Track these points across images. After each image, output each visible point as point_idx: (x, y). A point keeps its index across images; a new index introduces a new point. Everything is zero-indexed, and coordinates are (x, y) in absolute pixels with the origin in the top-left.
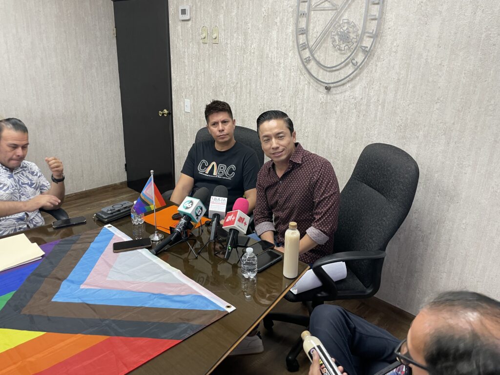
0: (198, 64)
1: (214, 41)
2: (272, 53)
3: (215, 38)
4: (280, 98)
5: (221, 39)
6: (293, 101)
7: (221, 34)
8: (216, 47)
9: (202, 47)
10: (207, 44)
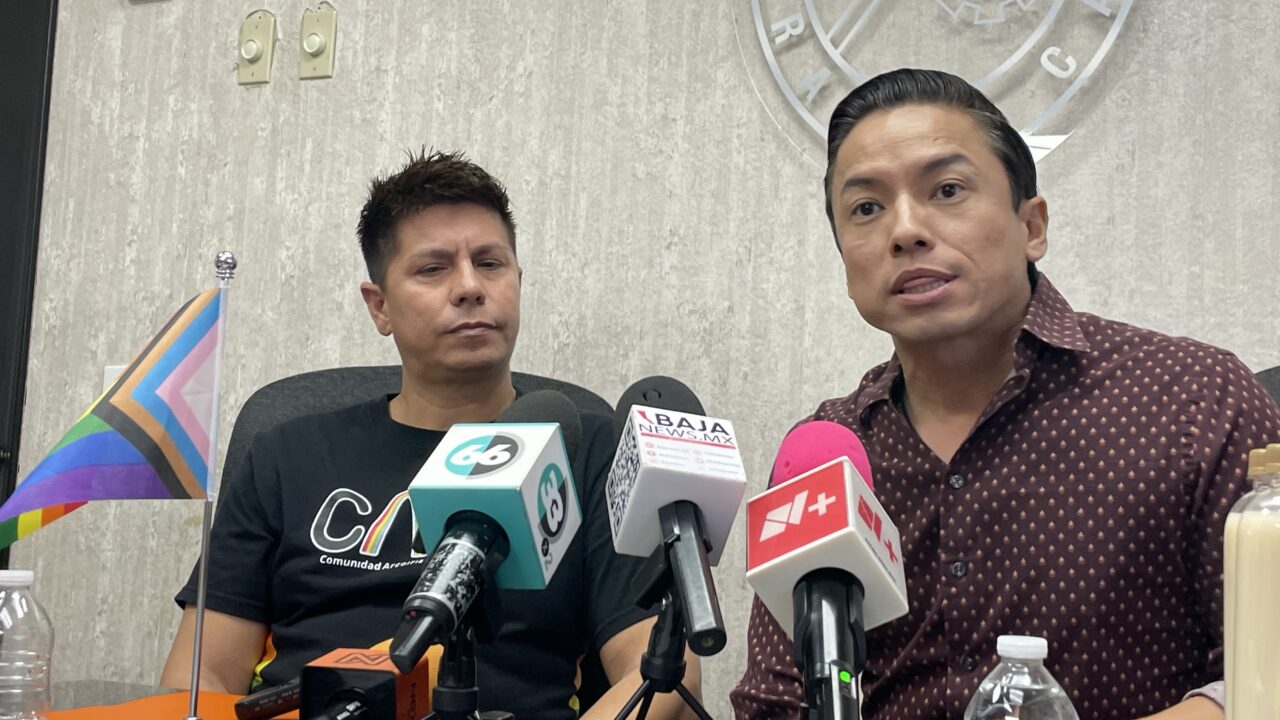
0: (207, 184)
1: (307, 69)
2: (626, 80)
3: (316, 55)
4: (673, 279)
5: (349, 54)
6: (743, 283)
7: (346, 35)
8: (315, 94)
9: (238, 104)
10: (267, 90)
